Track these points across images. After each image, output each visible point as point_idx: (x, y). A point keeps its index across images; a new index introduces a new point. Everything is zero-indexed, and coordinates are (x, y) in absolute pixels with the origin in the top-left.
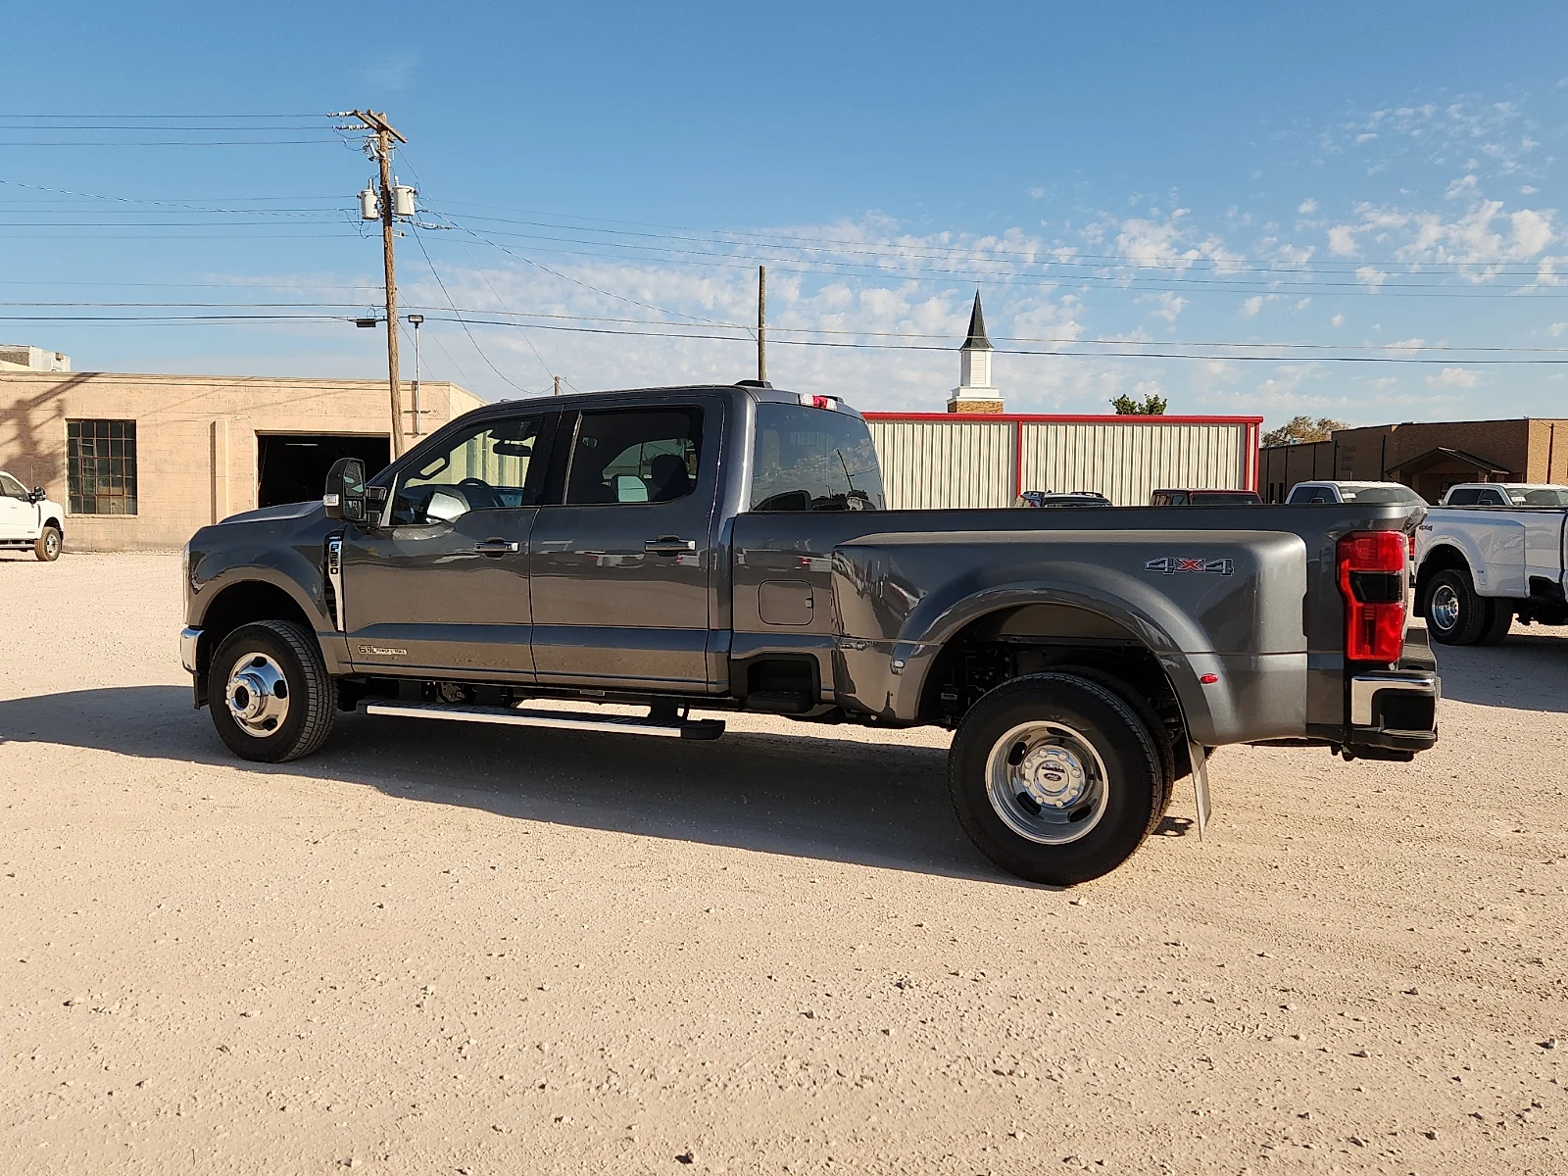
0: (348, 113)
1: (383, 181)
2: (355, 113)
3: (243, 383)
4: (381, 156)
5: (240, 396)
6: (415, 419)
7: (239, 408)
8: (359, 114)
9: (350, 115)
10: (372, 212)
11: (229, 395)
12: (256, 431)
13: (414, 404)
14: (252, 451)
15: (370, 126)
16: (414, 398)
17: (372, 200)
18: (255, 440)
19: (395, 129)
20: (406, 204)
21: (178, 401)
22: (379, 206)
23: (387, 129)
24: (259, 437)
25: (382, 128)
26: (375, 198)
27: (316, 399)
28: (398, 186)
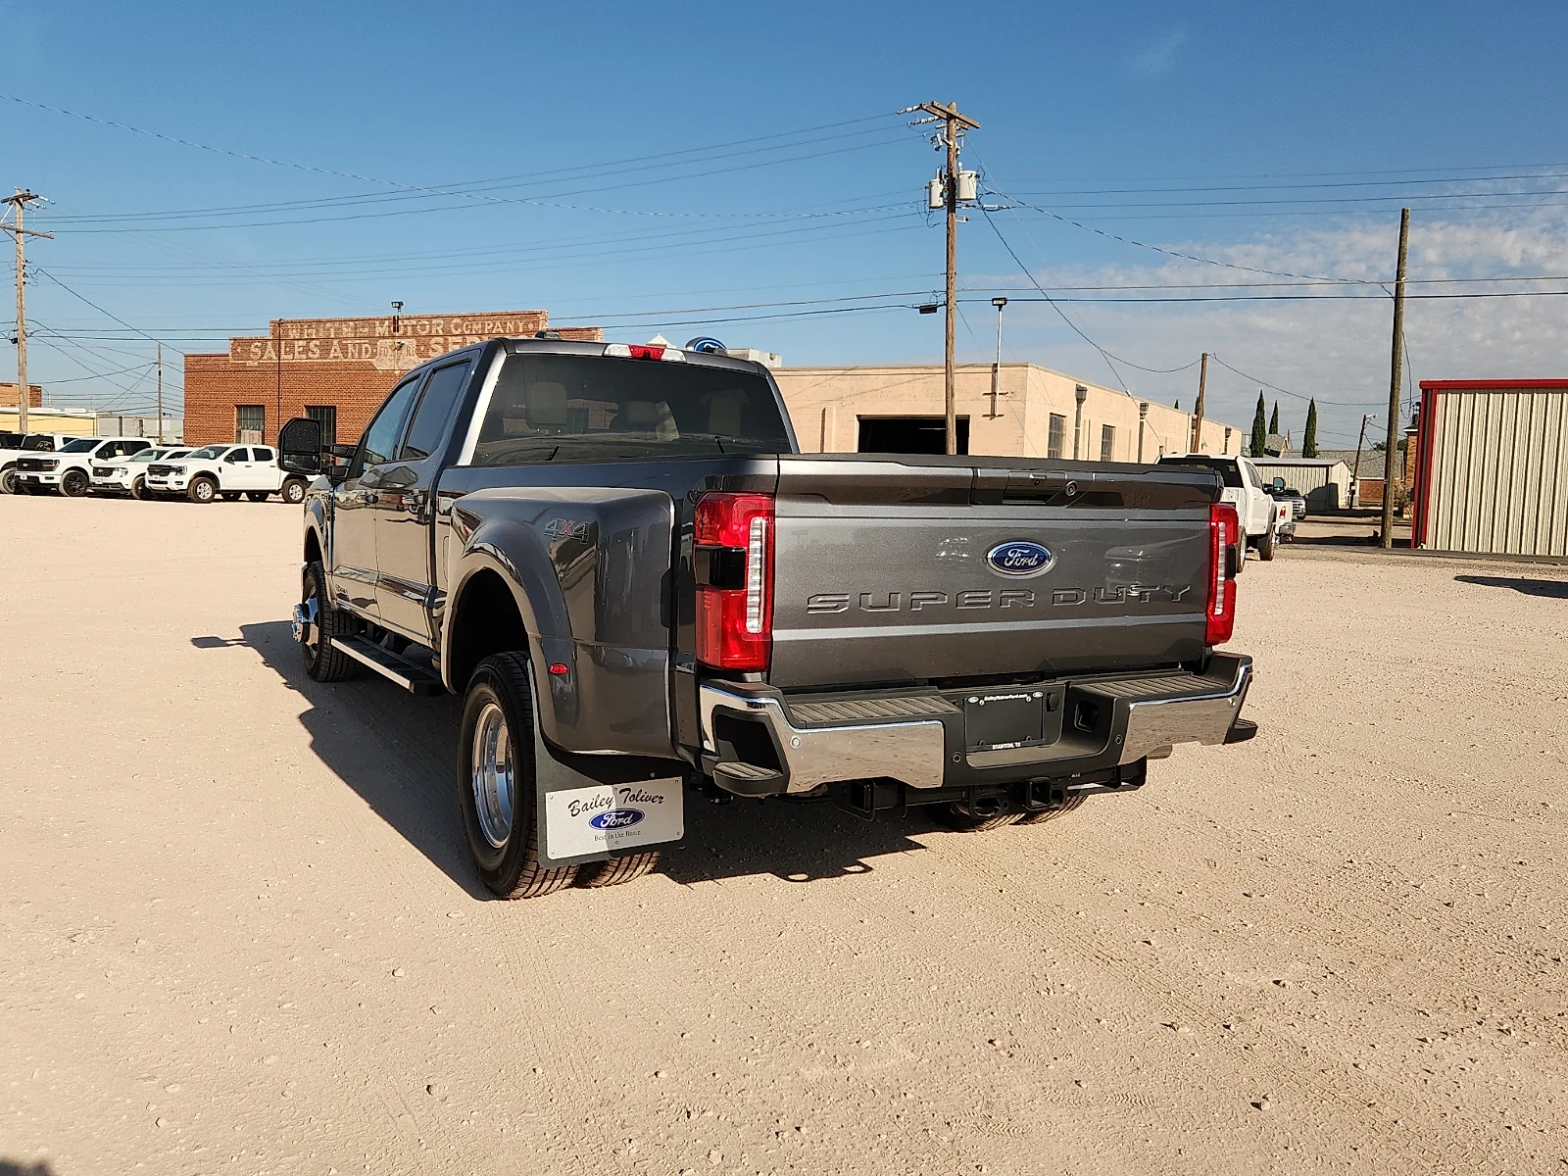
0: (915, 108)
1: (949, 169)
2: (921, 107)
3: (849, 372)
4: (948, 144)
5: (846, 384)
6: (993, 401)
7: (845, 395)
8: (925, 107)
9: (918, 109)
10: (938, 201)
11: (837, 382)
12: (858, 416)
13: (994, 387)
14: (853, 434)
15: (940, 117)
16: (994, 380)
17: (938, 188)
18: (857, 424)
19: (966, 116)
20: (968, 188)
21: (798, 390)
22: (945, 195)
23: (955, 117)
24: (859, 421)
25: (950, 117)
26: (942, 187)
27: (908, 384)
28: (961, 172)
